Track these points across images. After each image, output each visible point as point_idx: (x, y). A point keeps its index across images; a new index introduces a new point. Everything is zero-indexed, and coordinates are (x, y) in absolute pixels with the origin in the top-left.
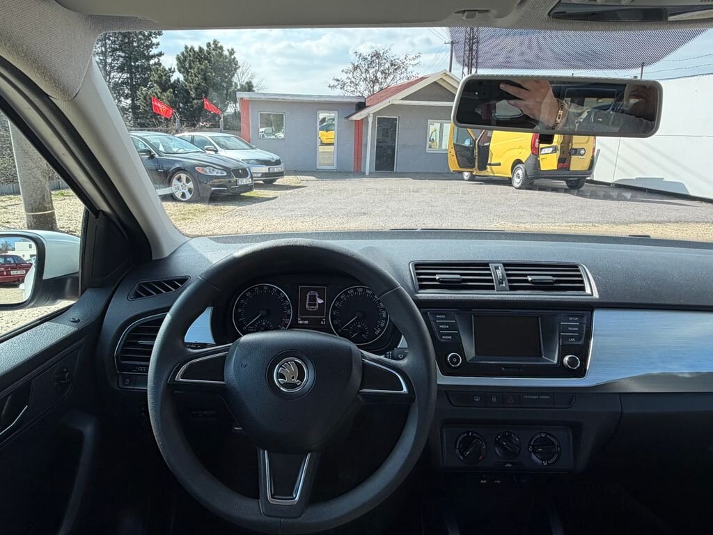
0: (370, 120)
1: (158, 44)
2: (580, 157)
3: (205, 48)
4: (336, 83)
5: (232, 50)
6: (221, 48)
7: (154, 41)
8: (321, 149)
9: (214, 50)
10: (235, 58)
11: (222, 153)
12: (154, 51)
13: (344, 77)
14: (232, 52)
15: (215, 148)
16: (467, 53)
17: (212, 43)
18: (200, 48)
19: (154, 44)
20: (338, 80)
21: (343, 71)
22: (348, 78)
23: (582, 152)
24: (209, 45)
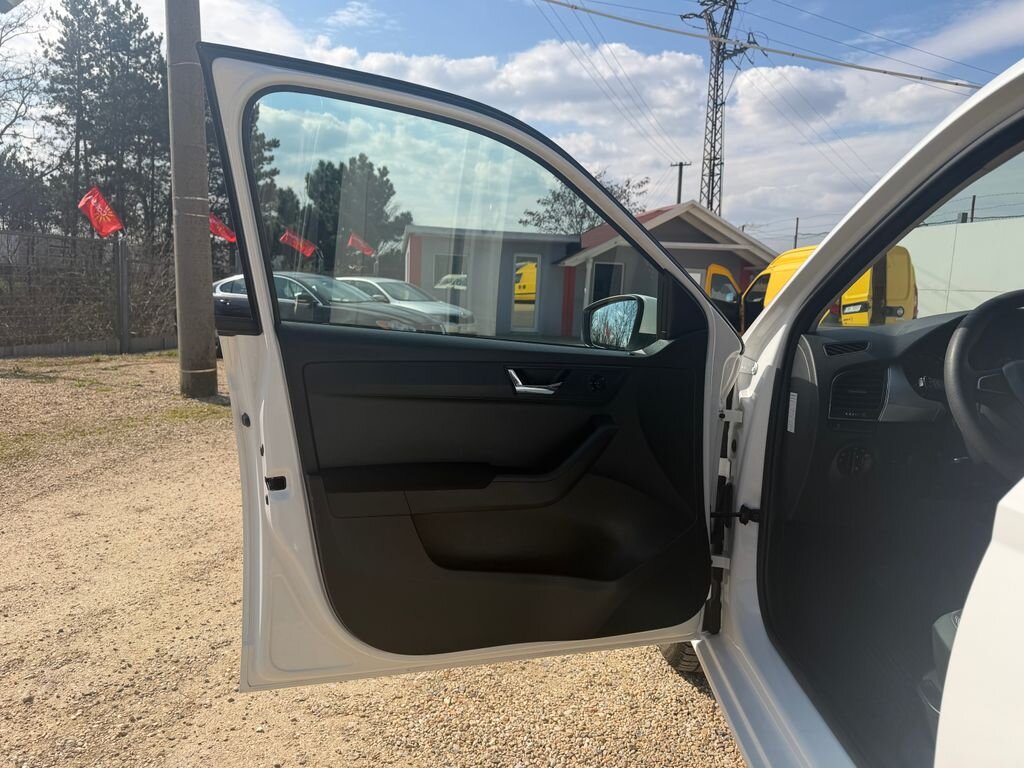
0: (589, 267)
1: (272, 159)
2: (897, 319)
3: (348, 165)
4: (529, 218)
5: (385, 168)
6: (371, 166)
7: (267, 154)
8: (517, 307)
9: (359, 167)
10: (388, 180)
11: (395, 303)
12: (267, 168)
13: (541, 209)
14: (384, 172)
15: (386, 298)
16: (706, 179)
17: (358, 157)
18: (342, 165)
19: (266, 159)
20: (531, 213)
21: (539, 202)
22: (547, 211)
23: (900, 312)
24: (352, 161)
